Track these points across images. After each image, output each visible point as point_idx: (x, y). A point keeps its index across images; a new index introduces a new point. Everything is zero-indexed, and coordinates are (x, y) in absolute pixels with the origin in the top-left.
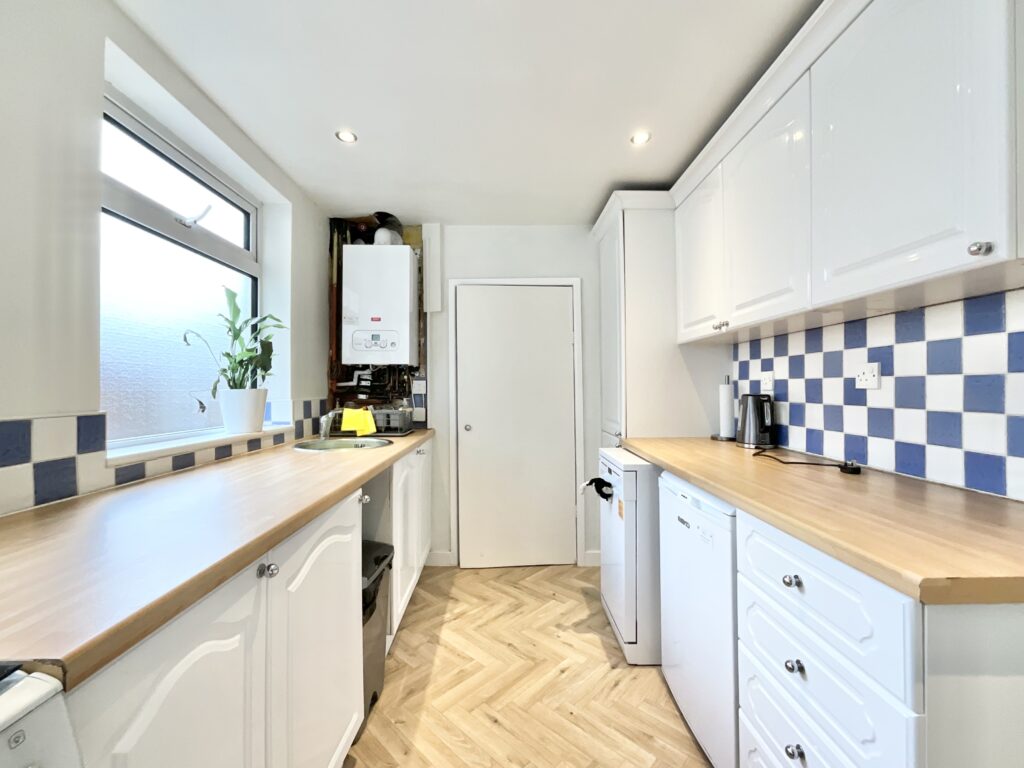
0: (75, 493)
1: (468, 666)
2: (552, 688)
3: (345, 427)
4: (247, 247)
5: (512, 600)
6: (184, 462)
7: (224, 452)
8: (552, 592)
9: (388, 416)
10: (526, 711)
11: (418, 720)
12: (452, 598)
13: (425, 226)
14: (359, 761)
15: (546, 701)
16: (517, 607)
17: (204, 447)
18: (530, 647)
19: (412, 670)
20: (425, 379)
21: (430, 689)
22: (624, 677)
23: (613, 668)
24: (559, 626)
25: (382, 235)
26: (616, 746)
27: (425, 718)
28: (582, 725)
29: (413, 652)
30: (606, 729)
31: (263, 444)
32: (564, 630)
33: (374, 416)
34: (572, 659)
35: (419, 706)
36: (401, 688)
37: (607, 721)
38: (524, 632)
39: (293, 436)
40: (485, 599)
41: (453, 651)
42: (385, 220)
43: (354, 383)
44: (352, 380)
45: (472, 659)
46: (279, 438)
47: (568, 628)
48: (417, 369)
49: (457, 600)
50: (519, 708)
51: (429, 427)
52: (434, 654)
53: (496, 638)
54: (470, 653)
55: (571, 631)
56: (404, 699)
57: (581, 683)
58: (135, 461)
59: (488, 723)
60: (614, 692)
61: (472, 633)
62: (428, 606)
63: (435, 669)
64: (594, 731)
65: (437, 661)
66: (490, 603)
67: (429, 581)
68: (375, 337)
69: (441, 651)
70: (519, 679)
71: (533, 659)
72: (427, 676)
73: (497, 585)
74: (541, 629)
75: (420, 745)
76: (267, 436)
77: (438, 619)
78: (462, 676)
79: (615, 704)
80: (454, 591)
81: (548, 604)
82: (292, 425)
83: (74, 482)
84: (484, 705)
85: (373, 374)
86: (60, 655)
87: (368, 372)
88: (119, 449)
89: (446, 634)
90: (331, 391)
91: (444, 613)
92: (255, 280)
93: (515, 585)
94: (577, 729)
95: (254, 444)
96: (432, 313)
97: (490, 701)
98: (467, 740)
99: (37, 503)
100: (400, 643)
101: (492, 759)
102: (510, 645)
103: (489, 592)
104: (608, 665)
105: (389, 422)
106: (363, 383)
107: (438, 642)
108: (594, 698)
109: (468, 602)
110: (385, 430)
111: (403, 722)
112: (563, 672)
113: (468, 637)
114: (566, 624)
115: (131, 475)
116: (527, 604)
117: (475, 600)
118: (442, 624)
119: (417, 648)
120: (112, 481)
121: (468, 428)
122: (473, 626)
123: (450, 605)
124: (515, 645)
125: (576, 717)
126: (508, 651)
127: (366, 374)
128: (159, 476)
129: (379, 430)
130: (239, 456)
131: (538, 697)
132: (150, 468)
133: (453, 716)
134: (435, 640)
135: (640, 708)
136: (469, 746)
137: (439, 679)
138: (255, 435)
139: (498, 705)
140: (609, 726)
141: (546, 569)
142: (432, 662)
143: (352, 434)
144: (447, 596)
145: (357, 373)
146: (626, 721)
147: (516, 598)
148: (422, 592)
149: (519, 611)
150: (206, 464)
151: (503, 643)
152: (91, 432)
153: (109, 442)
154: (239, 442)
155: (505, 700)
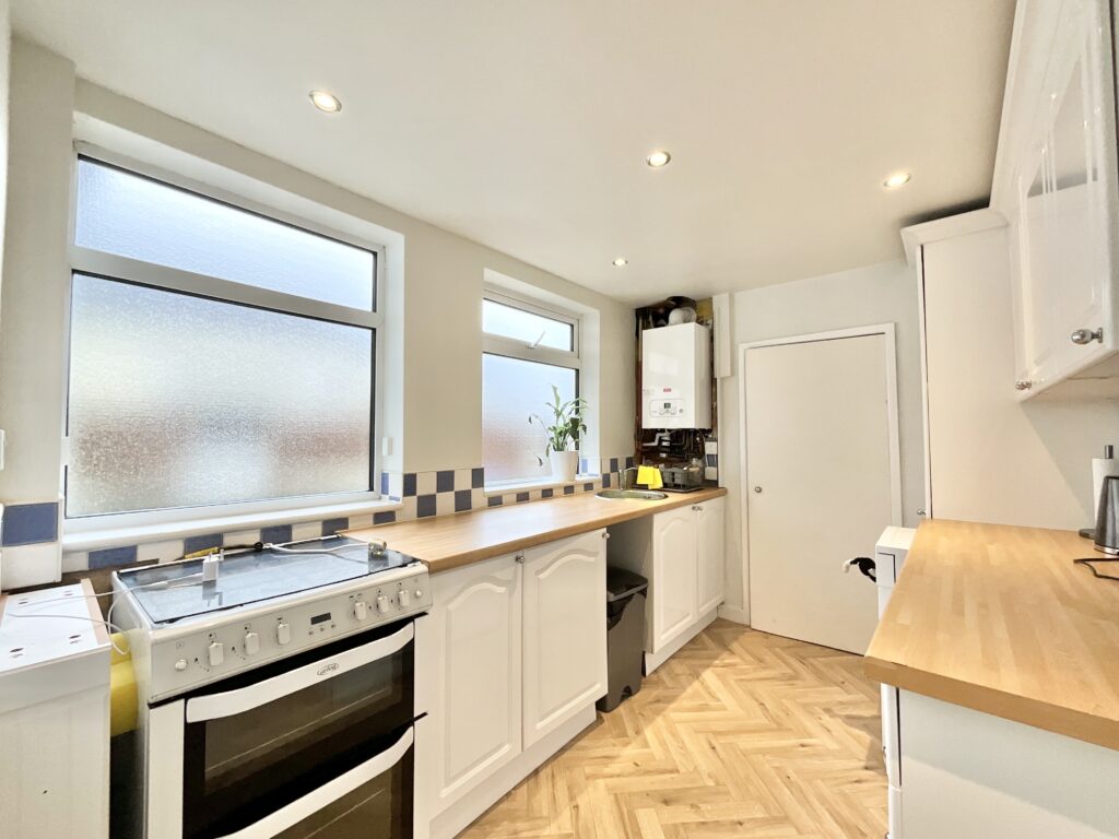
0: (470, 508)
1: (713, 703)
2: (782, 752)
3: (640, 481)
4: (572, 350)
5: (790, 671)
6: (523, 497)
7: (547, 493)
8: (842, 680)
9: (673, 474)
10: (744, 755)
11: (654, 719)
12: (730, 650)
13: (715, 299)
14: (606, 722)
15: (768, 757)
16: (793, 678)
17: (535, 489)
18: (782, 715)
19: (667, 688)
20: (716, 440)
21: (673, 706)
22: (874, 781)
23: (866, 768)
24: (828, 711)
25: (675, 315)
26: (817, 819)
27: (659, 720)
28: (794, 790)
29: (675, 677)
30: (817, 804)
31: (575, 489)
32: (831, 717)
33: (662, 474)
34: (821, 740)
35: (658, 712)
36: (652, 696)
37: (823, 800)
38: (784, 701)
39: (601, 485)
40: (761, 661)
41: (707, 688)
42: (679, 302)
43: (655, 444)
44: (654, 441)
45: (719, 700)
46: (588, 487)
47: (838, 716)
48: (710, 431)
49: (733, 653)
50: (741, 750)
51: (720, 486)
52: (690, 684)
53: (752, 694)
54: (719, 695)
55: (840, 721)
56: (651, 703)
57: (816, 762)
58: (497, 494)
59: (707, 746)
60: (850, 786)
61: (732, 682)
62: (706, 649)
63: (684, 695)
64: (804, 800)
65: (689, 690)
66: (763, 665)
67: (715, 630)
68: (667, 406)
69: (696, 684)
70: (754, 731)
71: (778, 724)
72: (678, 696)
73: (783, 654)
74: (805, 706)
75: (649, 733)
76: (579, 485)
77: (707, 662)
78: (703, 708)
79: (843, 795)
80: (735, 646)
81: (828, 688)
82: (600, 477)
83: (470, 503)
84: (712, 736)
85: (671, 436)
86: (429, 560)
87: (666, 434)
88: (492, 486)
89: (708, 676)
90: (637, 450)
91: (716, 658)
92: (577, 371)
93: (802, 660)
94: (786, 790)
95: (569, 490)
96: (722, 379)
97: (717, 733)
98: (683, 747)
99: (457, 510)
100: (667, 668)
101: (696, 768)
102: (762, 704)
103: (769, 658)
104: (863, 764)
105: (673, 480)
106: (664, 444)
107: (698, 678)
108: (823, 780)
109: (742, 658)
110: (669, 486)
111: (643, 715)
112: (803, 746)
113: (726, 684)
114: (837, 712)
115: (495, 502)
116: (804, 680)
117: (749, 658)
118: (708, 666)
119: (677, 675)
120: (486, 504)
121: (759, 490)
122: (736, 677)
123: (725, 654)
124: (767, 706)
125: (791, 782)
126: (758, 710)
127: (666, 436)
128: (510, 504)
129: (665, 485)
130: (557, 497)
131: (763, 752)
132: (504, 500)
133: (681, 728)
134: (696, 675)
135: (871, 810)
136: (683, 752)
137: (684, 701)
138: (569, 483)
139: (722, 740)
140: (822, 804)
141: (851, 657)
142: (684, 689)
143: (645, 487)
144: (725, 646)
145: (658, 435)
146: (845, 812)
147: (795, 671)
148: (704, 636)
149: (791, 682)
150: (536, 500)
151: (757, 700)
152: (478, 477)
153: (485, 484)
154: (559, 487)
155: (730, 739)
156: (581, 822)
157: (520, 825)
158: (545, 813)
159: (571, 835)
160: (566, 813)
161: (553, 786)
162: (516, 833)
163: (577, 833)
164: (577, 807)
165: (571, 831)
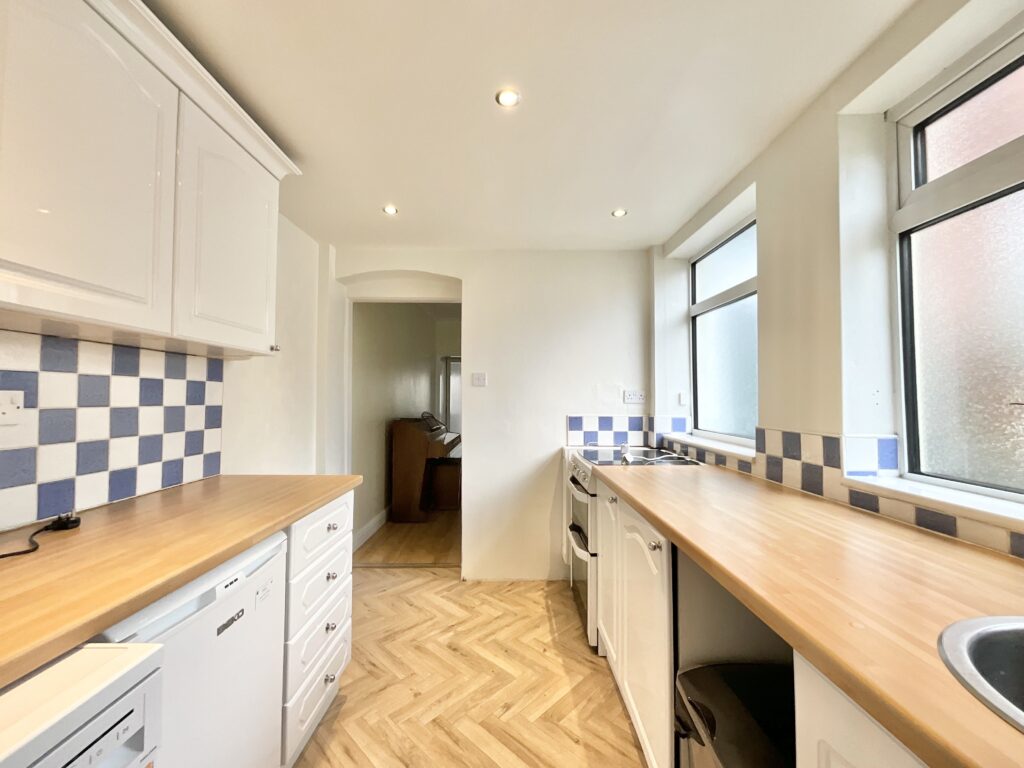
156: (562, 733)
157: (592, 706)
158: (589, 721)
159: (559, 720)
160: (577, 732)
161: (612, 746)
162: (589, 700)
163: (557, 725)
164: (577, 742)
165: (561, 723)
